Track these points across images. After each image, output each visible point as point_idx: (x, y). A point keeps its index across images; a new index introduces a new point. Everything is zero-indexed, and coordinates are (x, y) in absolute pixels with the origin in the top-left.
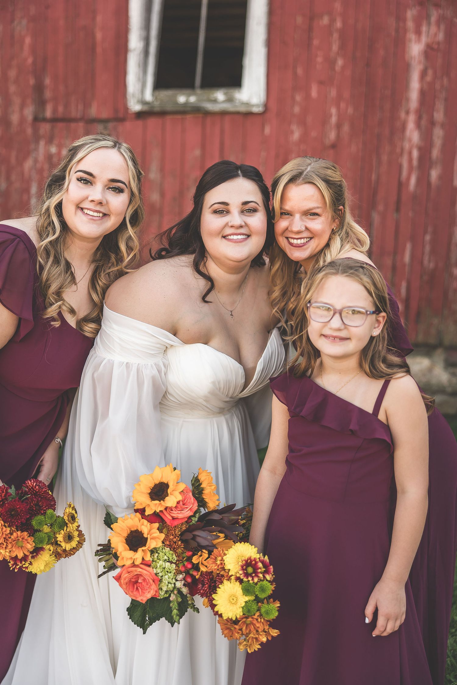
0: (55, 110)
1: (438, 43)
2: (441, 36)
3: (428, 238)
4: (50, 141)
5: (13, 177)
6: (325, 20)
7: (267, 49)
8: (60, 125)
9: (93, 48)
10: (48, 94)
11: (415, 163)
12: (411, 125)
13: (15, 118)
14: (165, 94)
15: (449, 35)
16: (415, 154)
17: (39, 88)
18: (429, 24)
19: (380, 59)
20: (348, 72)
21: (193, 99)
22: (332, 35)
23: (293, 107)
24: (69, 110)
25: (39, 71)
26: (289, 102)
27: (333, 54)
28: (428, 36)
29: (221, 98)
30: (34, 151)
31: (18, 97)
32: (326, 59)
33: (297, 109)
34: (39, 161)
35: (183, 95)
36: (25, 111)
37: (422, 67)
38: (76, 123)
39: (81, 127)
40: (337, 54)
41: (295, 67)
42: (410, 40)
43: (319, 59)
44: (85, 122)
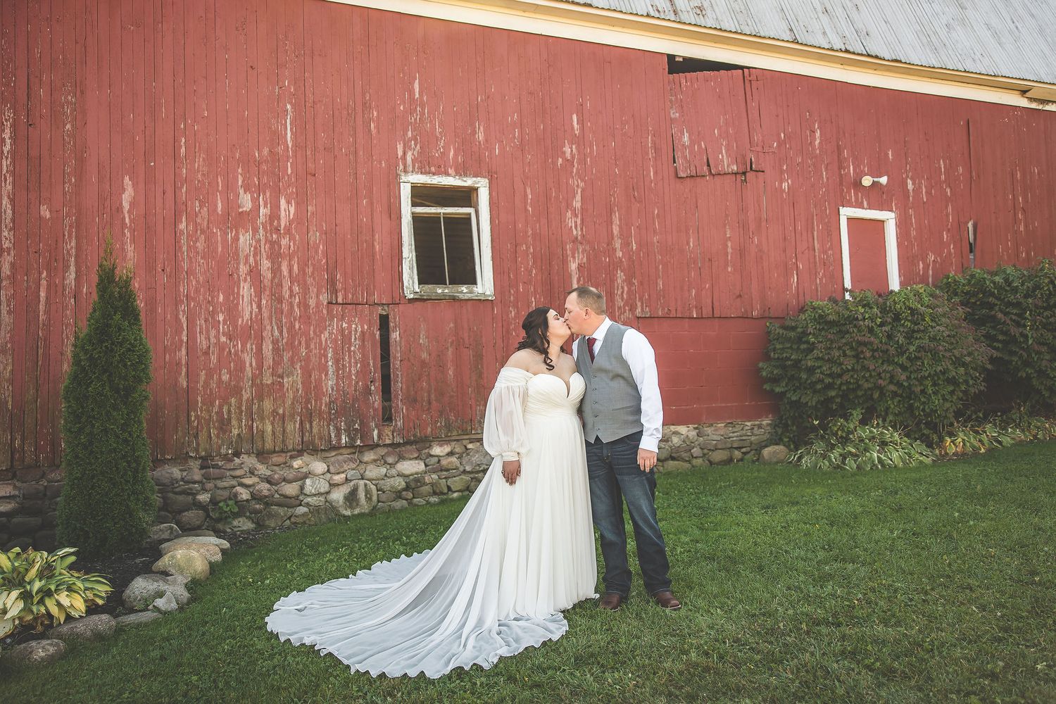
0: (345, 297)
1: (584, 264)
2: (585, 260)
4: (342, 319)
5: (312, 346)
6: (524, 248)
7: (492, 262)
8: (350, 307)
9: (373, 255)
10: (339, 286)
13: (312, 303)
14: (428, 288)
15: (589, 259)
17: (332, 282)
18: (578, 253)
19: (556, 271)
20: (539, 278)
21: (446, 291)
22: (528, 256)
23: (510, 298)
24: (356, 297)
25: (331, 269)
26: (507, 293)
27: (530, 267)
28: (578, 259)
29: (465, 291)
30: (329, 326)
31: (315, 287)
32: (526, 269)
33: (512, 298)
34: (334, 333)
35: (440, 288)
36: (321, 297)
37: (577, 276)
38: (363, 306)
39: (368, 310)
40: (532, 267)
41: (509, 273)
42: (570, 261)
43: (523, 269)
44: (370, 305)
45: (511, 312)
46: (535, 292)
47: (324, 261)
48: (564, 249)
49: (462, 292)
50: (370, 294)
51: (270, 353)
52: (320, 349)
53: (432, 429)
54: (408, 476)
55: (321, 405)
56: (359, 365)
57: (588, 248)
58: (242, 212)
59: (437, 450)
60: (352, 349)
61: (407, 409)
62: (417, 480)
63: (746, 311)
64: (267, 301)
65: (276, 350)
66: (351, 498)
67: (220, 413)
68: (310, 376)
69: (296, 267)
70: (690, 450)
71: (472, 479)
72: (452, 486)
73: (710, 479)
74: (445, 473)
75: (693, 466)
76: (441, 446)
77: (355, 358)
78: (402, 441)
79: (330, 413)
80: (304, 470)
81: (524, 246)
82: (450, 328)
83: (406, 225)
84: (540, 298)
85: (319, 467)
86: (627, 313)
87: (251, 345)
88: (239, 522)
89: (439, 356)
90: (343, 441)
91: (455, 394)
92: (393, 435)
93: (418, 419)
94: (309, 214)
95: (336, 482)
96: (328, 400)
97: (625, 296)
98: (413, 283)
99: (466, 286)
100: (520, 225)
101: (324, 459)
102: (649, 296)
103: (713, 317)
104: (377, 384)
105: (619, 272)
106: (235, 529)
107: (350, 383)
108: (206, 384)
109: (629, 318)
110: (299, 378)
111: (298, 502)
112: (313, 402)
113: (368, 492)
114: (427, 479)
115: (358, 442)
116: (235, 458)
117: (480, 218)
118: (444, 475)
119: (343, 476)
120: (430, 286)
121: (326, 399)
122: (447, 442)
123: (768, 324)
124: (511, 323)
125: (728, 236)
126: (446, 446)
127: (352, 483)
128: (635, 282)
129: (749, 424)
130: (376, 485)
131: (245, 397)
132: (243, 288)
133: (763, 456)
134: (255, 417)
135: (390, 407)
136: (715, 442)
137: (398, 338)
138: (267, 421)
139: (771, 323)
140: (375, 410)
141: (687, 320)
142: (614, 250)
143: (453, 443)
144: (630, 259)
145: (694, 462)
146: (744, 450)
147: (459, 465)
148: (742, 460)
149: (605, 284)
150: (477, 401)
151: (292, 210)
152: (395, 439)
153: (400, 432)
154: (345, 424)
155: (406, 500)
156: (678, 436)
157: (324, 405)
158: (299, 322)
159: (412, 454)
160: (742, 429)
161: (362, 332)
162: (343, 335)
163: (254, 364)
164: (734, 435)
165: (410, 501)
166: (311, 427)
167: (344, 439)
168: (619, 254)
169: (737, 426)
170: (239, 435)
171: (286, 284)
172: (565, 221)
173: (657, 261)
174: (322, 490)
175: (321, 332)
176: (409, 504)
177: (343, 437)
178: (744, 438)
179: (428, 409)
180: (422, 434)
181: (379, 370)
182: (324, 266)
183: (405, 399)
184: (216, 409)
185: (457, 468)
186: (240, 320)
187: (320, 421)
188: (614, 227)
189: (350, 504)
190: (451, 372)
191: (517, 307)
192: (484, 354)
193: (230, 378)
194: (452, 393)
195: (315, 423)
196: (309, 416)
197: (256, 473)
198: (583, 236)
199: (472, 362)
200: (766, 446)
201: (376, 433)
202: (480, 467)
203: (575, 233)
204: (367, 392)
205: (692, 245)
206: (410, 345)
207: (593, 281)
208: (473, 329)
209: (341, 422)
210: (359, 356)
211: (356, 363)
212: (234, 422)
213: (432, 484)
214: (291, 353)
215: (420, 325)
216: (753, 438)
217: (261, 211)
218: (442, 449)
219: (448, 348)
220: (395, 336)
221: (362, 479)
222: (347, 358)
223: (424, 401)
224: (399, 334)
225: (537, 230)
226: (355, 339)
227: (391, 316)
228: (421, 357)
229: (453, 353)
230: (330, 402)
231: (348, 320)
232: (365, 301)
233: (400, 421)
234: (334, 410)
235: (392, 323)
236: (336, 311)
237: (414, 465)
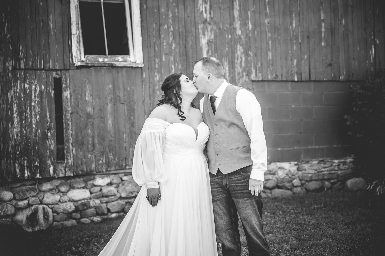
0: (26, 64)
1: (212, 40)
2: (212, 37)
4: (25, 81)
6: (166, 27)
7: (141, 38)
8: (30, 72)
9: (48, 31)
10: (22, 55)
14: (92, 57)
15: (215, 36)
17: (15, 52)
18: (208, 31)
19: (190, 45)
20: (178, 50)
21: (106, 60)
22: (169, 33)
23: (155, 65)
24: (36, 64)
25: (15, 43)
26: (153, 62)
27: (170, 42)
28: (208, 36)
29: (120, 60)
30: (14, 86)
32: (168, 44)
33: (157, 66)
34: (18, 92)
35: (101, 57)
36: (7, 64)
37: (207, 49)
38: (41, 71)
39: (45, 74)
40: (172, 42)
41: (155, 47)
42: (201, 38)
43: (165, 44)
44: (46, 70)
45: (156, 76)
46: (175, 61)
47: (9, 36)
48: (196, 28)
49: (118, 61)
50: (47, 62)
52: (7, 104)
53: (96, 166)
54: (76, 201)
55: (8, 147)
56: (38, 117)
57: (215, 27)
59: (100, 181)
60: (33, 104)
61: (76, 151)
62: (84, 204)
63: (335, 76)
66: (33, 218)
70: (292, 181)
71: (126, 203)
72: (111, 209)
73: (306, 203)
74: (105, 199)
75: (294, 193)
76: (103, 178)
77: (35, 111)
78: (72, 175)
79: (16, 153)
81: (166, 26)
82: (109, 89)
83: (74, 9)
84: (178, 66)
85: (7, 195)
86: (245, 78)
89: (101, 110)
90: (26, 175)
91: (113, 139)
92: (65, 170)
93: (84, 158)
95: (20, 206)
96: (13, 143)
97: (243, 64)
98: (80, 53)
99: (121, 56)
100: (163, 10)
101: (11, 190)
102: (261, 64)
103: (310, 81)
104: (52, 132)
105: (238, 46)
107: (31, 131)
109: (246, 82)
112: (2, 145)
113: (45, 214)
114: (92, 203)
115: (38, 176)
117: (132, 4)
118: (105, 200)
119: (26, 202)
120: (94, 56)
122: (108, 175)
123: (352, 86)
124: (156, 85)
125: (322, 18)
126: (106, 178)
127: (33, 208)
128: (251, 53)
129: (336, 161)
130: (52, 208)
133: (347, 186)
135: (63, 149)
136: (310, 175)
137: (69, 96)
139: (353, 85)
140: (51, 151)
141: (290, 83)
142: (235, 29)
143: (112, 176)
144: (247, 35)
145: (295, 190)
146: (332, 181)
147: (116, 193)
148: (331, 188)
149: (228, 55)
150: (131, 144)
152: (67, 173)
153: (71, 168)
154: (27, 162)
155: (75, 219)
156: (283, 170)
157: (10, 147)
159: (80, 185)
160: (331, 165)
161: (41, 92)
162: (25, 93)
164: (325, 170)
165: (78, 220)
167: (27, 174)
168: (239, 32)
169: (327, 163)
172: (197, 7)
173: (268, 37)
174: (9, 213)
175: (8, 91)
176: (77, 222)
177: (26, 172)
178: (333, 172)
179: (93, 150)
180: (88, 170)
181: (54, 121)
182: (9, 40)
183: (74, 143)
185: (115, 195)
187: (7, 160)
188: (235, 11)
189: (32, 223)
190: (110, 122)
191: (161, 72)
192: (136, 108)
194: (111, 138)
198: (211, 18)
199: (126, 114)
200: (349, 178)
201: (51, 169)
202: (133, 194)
203: (205, 15)
204: (45, 137)
205: (294, 25)
206: (79, 102)
207: (219, 53)
208: (127, 89)
209: (24, 160)
210: (38, 109)
211: (36, 115)
213: (96, 207)
215: (86, 86)
216: (339, 172)
218: (103, 180)
219: (107, 104)
220: (66, 94)
221: (41, 203)
222: (28, 111)
223: (89, 144)
224: (70, 93)
225: (175, 13)
226: (35, 96)
227: (63, 79)
228: (87, 110)
229: (111, 107)
230: (15, 145)
231: (29, 81)
232: (42, 67)
233: (70, 159)
234: (19, 151)
235: (64, 84)
236: (20, 75)
237: (82, 193)
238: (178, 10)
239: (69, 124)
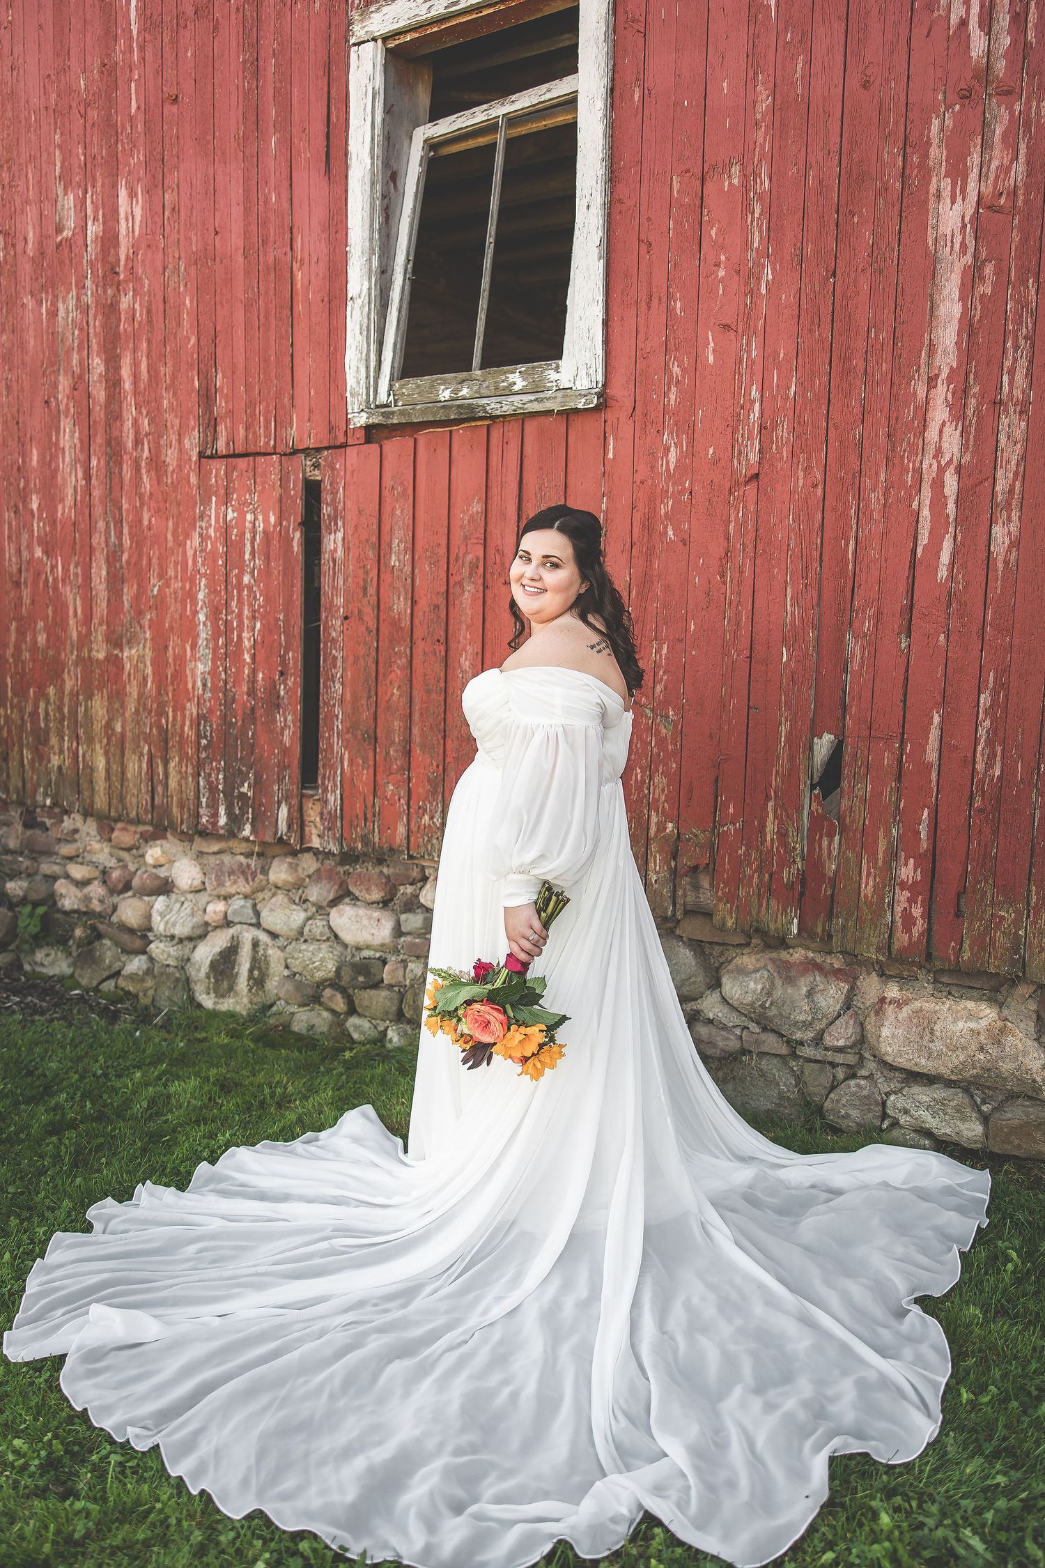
0: (232, 435)
1: (1013, 193)
3: (985, 699)
4: (228, 497)
5: (171, 573)
6: (734, 176)
8: (242, 463)
10: (221, 405)
11: (951, 509)
12: (939, 413)
13: (171, 457)
14: (413, 385)
16: (951, 485)
17: (207, 396)
19: (864, 255)
20: (788, 297)
21: (465, 392)
22: (748, 210)
23: (666, 394)
24: (255, 433)
25: (206, 363)
27: (751, 255)
28: (984, 177)
29: (520, 384)
30: (202, 517)
31: (176, 416)
32: (737, 269)
33: (673, 397)
34: (210, 537)
35: (450, 384)
36: (187, 441)
37: (969, 259)
38: (268, 457)
39: (277, 465)
40: (763, 253)
41: (669, 297)
42: (938, 196)
43: (722, 273)
44: (281, 455)
45: (667, 450)
46: (767, 357)
47: (193, 340)
48: (912, 144)
49: (509, 391)
50: (282, 422)
51: (104, 586)
52: (185, 577)
53: (410, 832)
55: (183, 724)
56: (258, 625)
58: (61, 242)
60: (246, 579)
61: (351, 761)
62: (363, 968)
64: (99, 460)
65: (115, 582)
66: (224, 965)
67: (34, 714)
68: (167, 647)
69: (144, 367)
78: (335, 849)
79: (199, 743)
80: (162, 873)
81: (735, 170)
82: (472, 518)
85: (186, 872)
87: (76, 567)
88: (47, 955)
89: (436, 607)
90: (222, 821)
92: (321, 825)
94: (167, 214)
96: (195, 710)
98: (377, 376)
99: (526, 368)
100: (726, 86)
101: (199, 857)
104: (291, 682)
106: (38, 969)
107: (239, 672)
108: (18, 648)
110: (147, 650)
111: (138, 943)
112: (171, 714)
113: (258, 963)
114: (388, 971)
115: (247, 831)
116: (66, 818)
119: (222, 907)
120: (420, 381)
121: (192, 709)
127: (231, 931)
130: (283, 950)
131: (69, 685)
132: (65, 431)
134: (81, 732)
137: (340, 553)
138: (98, 746)
140: (285, 751)
151: (138, 211)
154: (225, 777)
157: (188, 723)
158: (149, 510)
159: (368, 890)
161: (266, 532)
162: (227, 542)
163: (79, 612)
165: (342, 1019)
166: (166, 774)
167: (223, 817)
170: (60, 768)
171: (130, 412)
174: (180, 929)
175: (188, 536)
176: (334, 1026)
177: (221, 810)
182: (192, 357)
183: (348, 731)
184: (29, 709)
186: (60, 507)
187: (180, 762)
189: (217, 981)
190: (466, 662)
191: (691, 428)
193: (48, 639)
195: (172, 764)
196: (164, 743)
197: (88, 857)
198: (1021, 50)
201: (283, 812)
203: (978, 46)
204: (273, 699)
206: (367, 573)
209: (218, 770)
210: (259, 599)
211: (253, 619)
212: (54, 740)
213: (402, 989)
214: (135, 587)
215: (394, 509)
217: (89, 232)
220: (333, 542)
221: (258, 925)
222: (234, 604)
223: (393, 742)
224: (344, 539)
225: (793, 84)
226: (253, 553)
227: (327, 485)
228: (391, 609)
229: (474, 599)
230: (200, 717)
231: (238, 499)
232: (272, 443)
233: (333, 791)
234: (206, 737)
235: (327, 504)
236: (216, 476)
237: (366, 922)
238: (809, 62)
239: (335, 658)
